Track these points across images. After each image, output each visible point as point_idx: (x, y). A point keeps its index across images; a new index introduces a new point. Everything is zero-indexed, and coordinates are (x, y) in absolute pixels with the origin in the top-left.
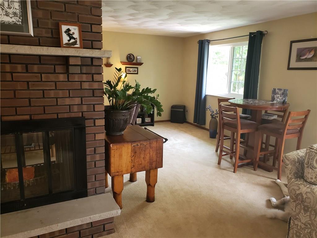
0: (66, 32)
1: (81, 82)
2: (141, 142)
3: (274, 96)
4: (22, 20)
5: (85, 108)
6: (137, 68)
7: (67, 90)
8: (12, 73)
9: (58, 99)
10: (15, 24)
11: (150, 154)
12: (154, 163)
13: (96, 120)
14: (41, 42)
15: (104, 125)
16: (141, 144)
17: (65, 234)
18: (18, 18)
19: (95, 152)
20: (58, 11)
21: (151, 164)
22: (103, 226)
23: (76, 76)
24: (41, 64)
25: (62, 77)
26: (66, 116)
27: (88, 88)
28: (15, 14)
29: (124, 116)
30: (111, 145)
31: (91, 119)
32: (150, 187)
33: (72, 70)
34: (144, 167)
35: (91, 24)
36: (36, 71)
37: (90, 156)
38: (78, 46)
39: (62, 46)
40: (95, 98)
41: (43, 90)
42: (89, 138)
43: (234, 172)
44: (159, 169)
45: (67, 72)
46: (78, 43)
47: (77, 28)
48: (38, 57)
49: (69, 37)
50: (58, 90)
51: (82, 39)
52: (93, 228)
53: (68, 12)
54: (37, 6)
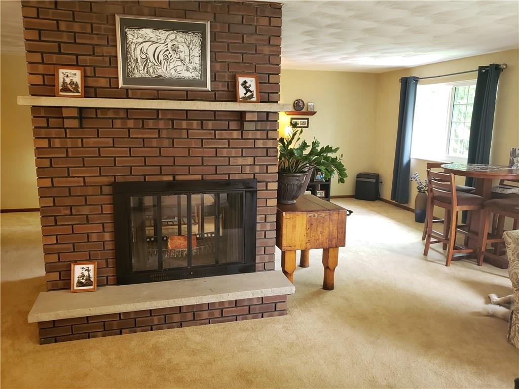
0: (242, 85)
1: (255, 139)
2: (319, 213)
3: (513, 159)
4: (201, 74)
5: (257, 169)
6: (308, 119)
7: (240, 148)
8: (187, 130)
9: (230, 158)
10: (194, 78)
11: (329, 228)
12: (334, 240)
13: (268, 184)
14: (217, 96)
15: (277, 189)
16: (318, 215)
17: (234, 307)
18: (197, 73)
19: (265, 221)
20: (236, 62)
21: (330, 240)
22: (274, 305)
23: (250, 133)
24: (215, 120)
25: (236, 135)
26: (237, 177)
27: (262, 146)
28: (195, 68)
29: (297, 180)
30: (284, 213)
31: (263, 181)
32: (328, 270)
33: (247, 126)
34: (322, 244)
35: (269, 75)
36: (210, 127)
37: (260, 224)
38: (254, 99)
39: (238, 101)
40: (269, 158)
41: (216, 148)
42: (260, 203)
43: (446, 265)
44: (340, 249)
45: (241, 129)
46: (255, 96)
47: (253, 79)
48: (213, 112)
49: (246, 90)
50: (231, 148)
51: (259, 92)
52: (263, 305)
53: (245, 63)
54: (216, 59)
